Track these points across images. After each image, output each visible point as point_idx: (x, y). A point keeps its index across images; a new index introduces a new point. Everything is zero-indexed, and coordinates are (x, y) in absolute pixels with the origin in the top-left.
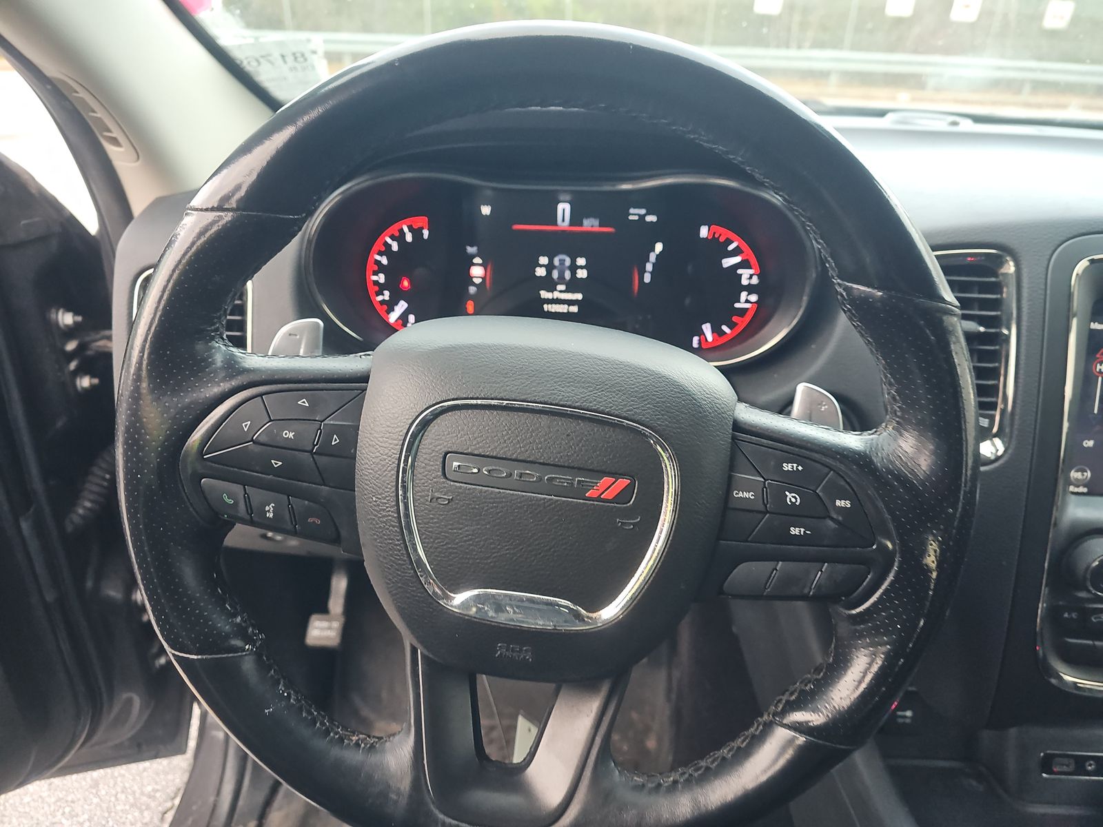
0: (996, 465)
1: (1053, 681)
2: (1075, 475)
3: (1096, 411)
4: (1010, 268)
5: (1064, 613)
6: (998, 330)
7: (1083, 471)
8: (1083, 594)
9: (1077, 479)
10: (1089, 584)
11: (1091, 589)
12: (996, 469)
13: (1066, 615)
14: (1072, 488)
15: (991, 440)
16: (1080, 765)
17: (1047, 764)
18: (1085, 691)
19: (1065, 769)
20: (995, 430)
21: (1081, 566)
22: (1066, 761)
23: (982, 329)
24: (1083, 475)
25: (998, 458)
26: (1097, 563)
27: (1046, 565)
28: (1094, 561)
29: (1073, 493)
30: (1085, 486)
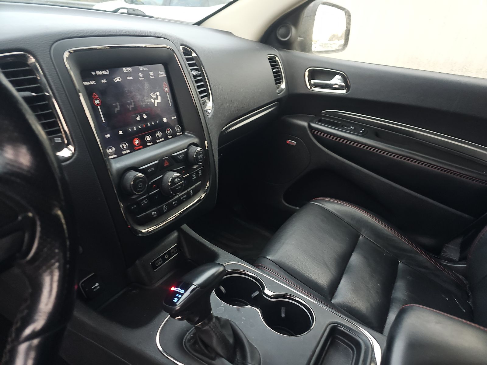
0: (74, 158)
1: (140, 235)
2: (109, 151)
3: (104, 121)
4: (32, 60)
5: (131, 207)
6: (43, 93)
7: (111, 148)
8: (134, 197)
9: (110, 153)
10: (134, 192)
11: (136, 193)
12: (75, 159)
13: (132, 208)
14: (110, 157)
15: (67, 147)
16: (163, 259)
17: (154, 266)
18: (152, 232)
19: (160, 263)
20: (66, 142)
21: (128, 186)
22: (159, 260)
23: (34, 94)
24: (112, 150)
25: (73, 154)
26: (132, 182)
27: (116, 192)
28: (131, 181)
29: (112, 159)
30: (114, 154)
